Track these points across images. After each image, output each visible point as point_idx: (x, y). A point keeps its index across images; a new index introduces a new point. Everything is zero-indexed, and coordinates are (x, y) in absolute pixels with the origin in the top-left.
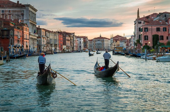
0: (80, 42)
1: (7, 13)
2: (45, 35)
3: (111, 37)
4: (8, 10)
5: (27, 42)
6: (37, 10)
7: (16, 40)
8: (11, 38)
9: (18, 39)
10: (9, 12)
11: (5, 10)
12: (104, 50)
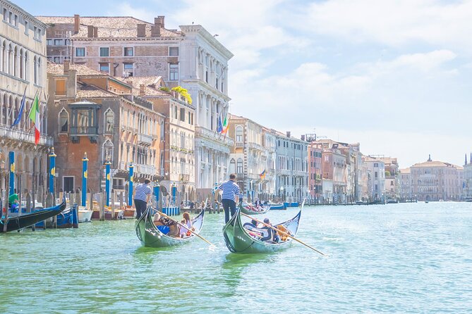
0: (376, 173)
1: (119, 59)
2: (260, 143)
3: (466, 162)
4: (120, 48)
5: (183, 160)
6: (233, 55)
7: (131, 149)
8: (104, 140)
9: (142, 147)
10: (126, 54)
11: (113, 47)
12: (445, 198)
